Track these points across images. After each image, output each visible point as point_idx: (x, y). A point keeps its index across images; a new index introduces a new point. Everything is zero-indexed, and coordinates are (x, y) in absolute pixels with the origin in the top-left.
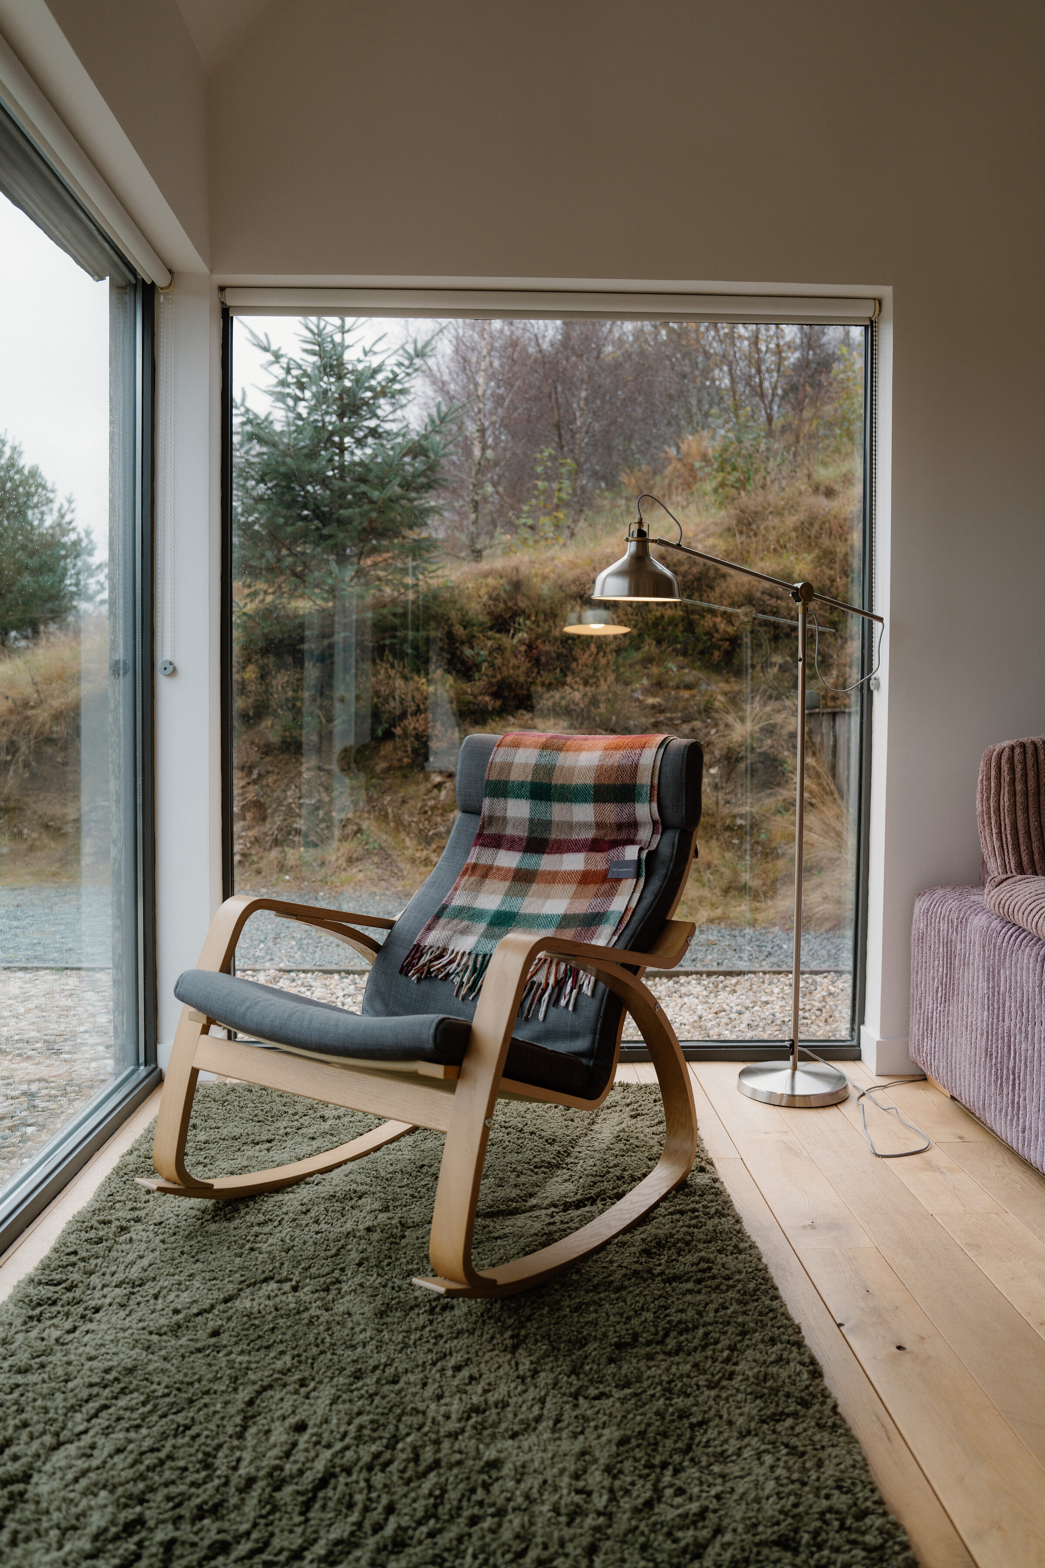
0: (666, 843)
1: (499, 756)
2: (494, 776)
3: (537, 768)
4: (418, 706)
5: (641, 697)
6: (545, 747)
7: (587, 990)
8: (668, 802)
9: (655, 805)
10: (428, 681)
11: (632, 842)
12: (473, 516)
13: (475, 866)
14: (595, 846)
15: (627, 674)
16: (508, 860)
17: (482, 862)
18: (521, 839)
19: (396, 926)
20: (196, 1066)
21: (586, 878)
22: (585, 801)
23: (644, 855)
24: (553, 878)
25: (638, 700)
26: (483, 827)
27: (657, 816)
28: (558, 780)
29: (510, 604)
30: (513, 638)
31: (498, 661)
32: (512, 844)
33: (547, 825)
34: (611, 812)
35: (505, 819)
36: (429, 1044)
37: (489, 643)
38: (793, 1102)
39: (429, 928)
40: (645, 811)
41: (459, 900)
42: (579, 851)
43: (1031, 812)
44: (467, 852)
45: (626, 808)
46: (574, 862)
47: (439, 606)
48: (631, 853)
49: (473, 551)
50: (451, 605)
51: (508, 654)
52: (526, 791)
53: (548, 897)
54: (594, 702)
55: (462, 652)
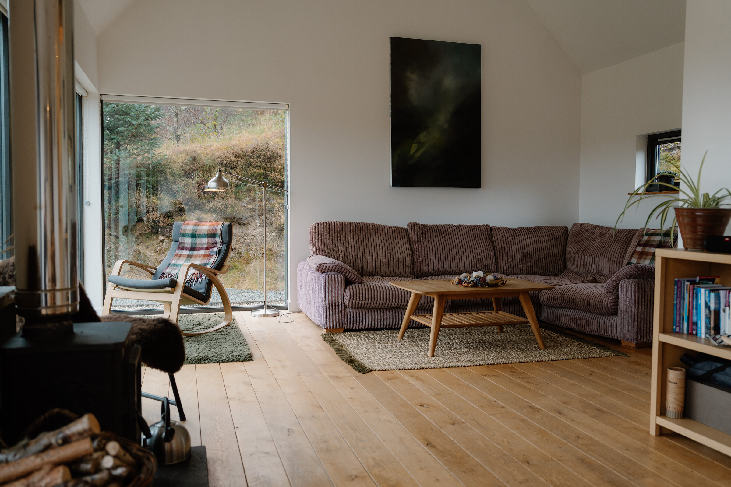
0: (224, 247)
1: (183, 227)
2: (182, 232)
3: (193, 230)
4: (153, 209)
5: (246, 205)
6: (195, 225)
7: (204, 279)
8: (224, 237)
9: (221, 238)
10: (157, 198)
11: (216, 247)
12: (175, 120)
13: (177, 254)
14: (207, 248)
15: (241, 196)
16: (186, 252)
17: (179, 253)
18: (189, 247)
19: (157, 269)
20: (112, 297)
21: (205, 256)
22: (205, 238)
23: (218, 250)
24: (197, 256)
25: (244, 206)
26: (179, 245)
27: (221, 241)
28: (198, 233)
29: (192, 166)
30: (193, 181)
31: (187, 190)
32: (187, 249)
33: (196, 244)
34: (211, 240)
35: (185, 243)
36: (168, 283)
37: (183, 183)
38: (265, 316)
39: (166, 269)
40: (218, 240)
41: (173, 262)
42: (203, 250)
43: (319, 240)
44: (175, 251)
45: (214, 239)
46: (202, 252)
47: (162, 167)
48: (215, 249)
49: (176, 136)
50: (166, 167)
51: (191, 187)
52: (190, 236)
53: (195, 260)
54: (226, 207)
55: (171, 186)
